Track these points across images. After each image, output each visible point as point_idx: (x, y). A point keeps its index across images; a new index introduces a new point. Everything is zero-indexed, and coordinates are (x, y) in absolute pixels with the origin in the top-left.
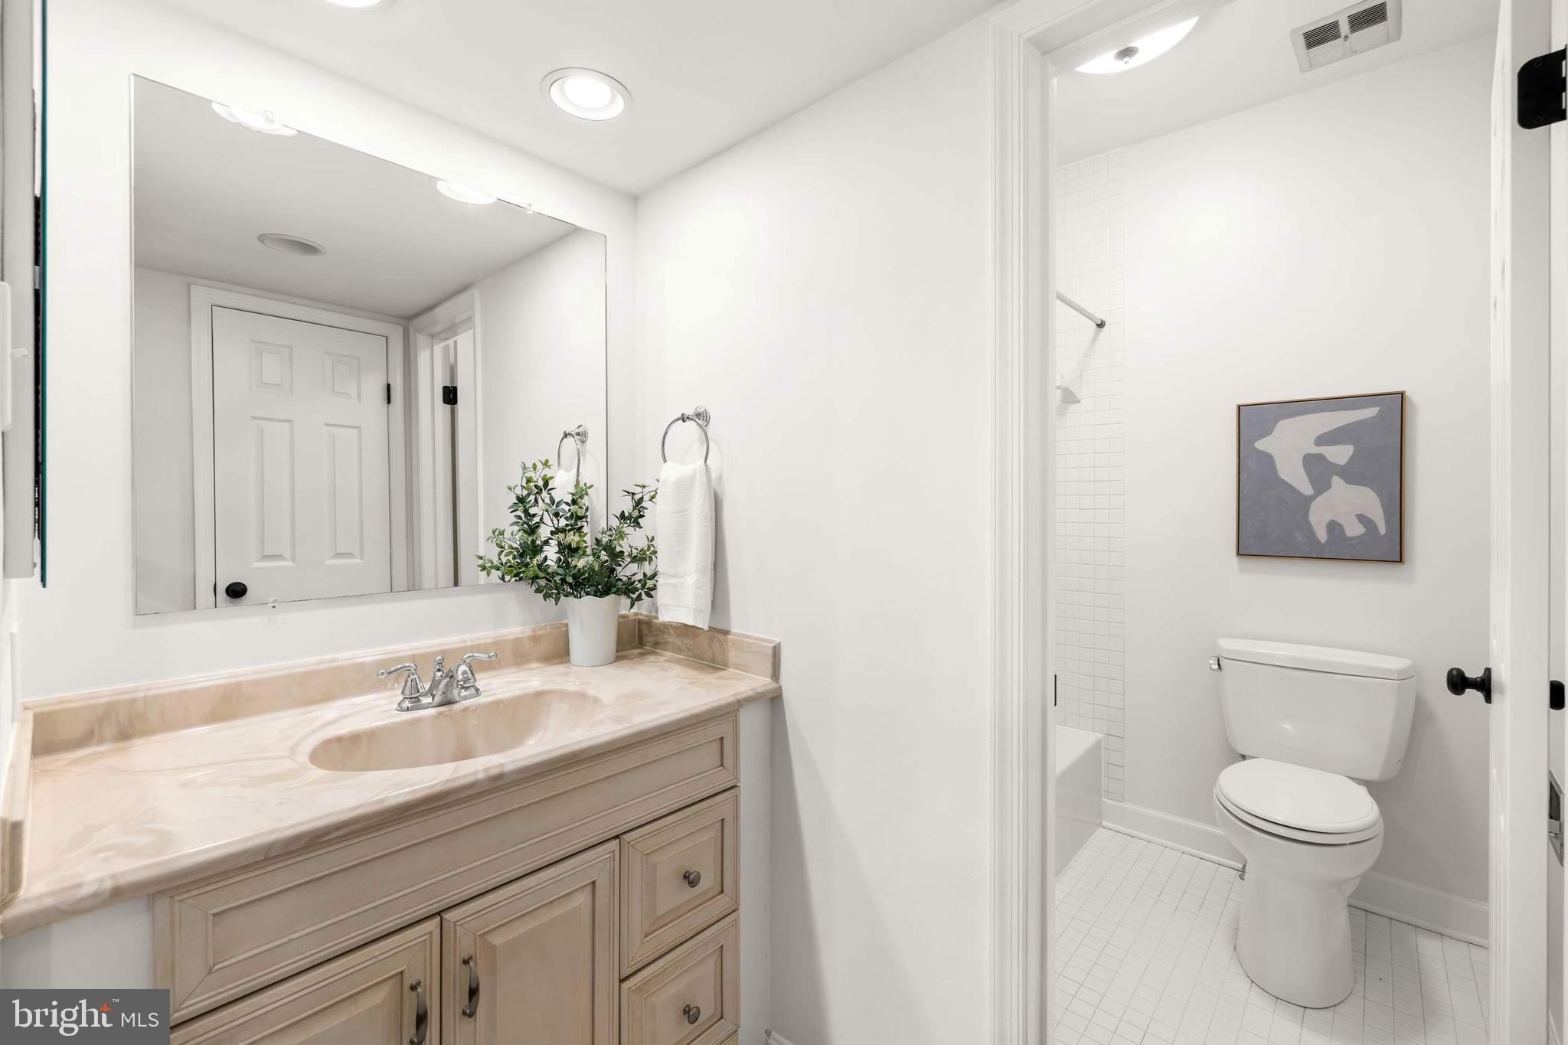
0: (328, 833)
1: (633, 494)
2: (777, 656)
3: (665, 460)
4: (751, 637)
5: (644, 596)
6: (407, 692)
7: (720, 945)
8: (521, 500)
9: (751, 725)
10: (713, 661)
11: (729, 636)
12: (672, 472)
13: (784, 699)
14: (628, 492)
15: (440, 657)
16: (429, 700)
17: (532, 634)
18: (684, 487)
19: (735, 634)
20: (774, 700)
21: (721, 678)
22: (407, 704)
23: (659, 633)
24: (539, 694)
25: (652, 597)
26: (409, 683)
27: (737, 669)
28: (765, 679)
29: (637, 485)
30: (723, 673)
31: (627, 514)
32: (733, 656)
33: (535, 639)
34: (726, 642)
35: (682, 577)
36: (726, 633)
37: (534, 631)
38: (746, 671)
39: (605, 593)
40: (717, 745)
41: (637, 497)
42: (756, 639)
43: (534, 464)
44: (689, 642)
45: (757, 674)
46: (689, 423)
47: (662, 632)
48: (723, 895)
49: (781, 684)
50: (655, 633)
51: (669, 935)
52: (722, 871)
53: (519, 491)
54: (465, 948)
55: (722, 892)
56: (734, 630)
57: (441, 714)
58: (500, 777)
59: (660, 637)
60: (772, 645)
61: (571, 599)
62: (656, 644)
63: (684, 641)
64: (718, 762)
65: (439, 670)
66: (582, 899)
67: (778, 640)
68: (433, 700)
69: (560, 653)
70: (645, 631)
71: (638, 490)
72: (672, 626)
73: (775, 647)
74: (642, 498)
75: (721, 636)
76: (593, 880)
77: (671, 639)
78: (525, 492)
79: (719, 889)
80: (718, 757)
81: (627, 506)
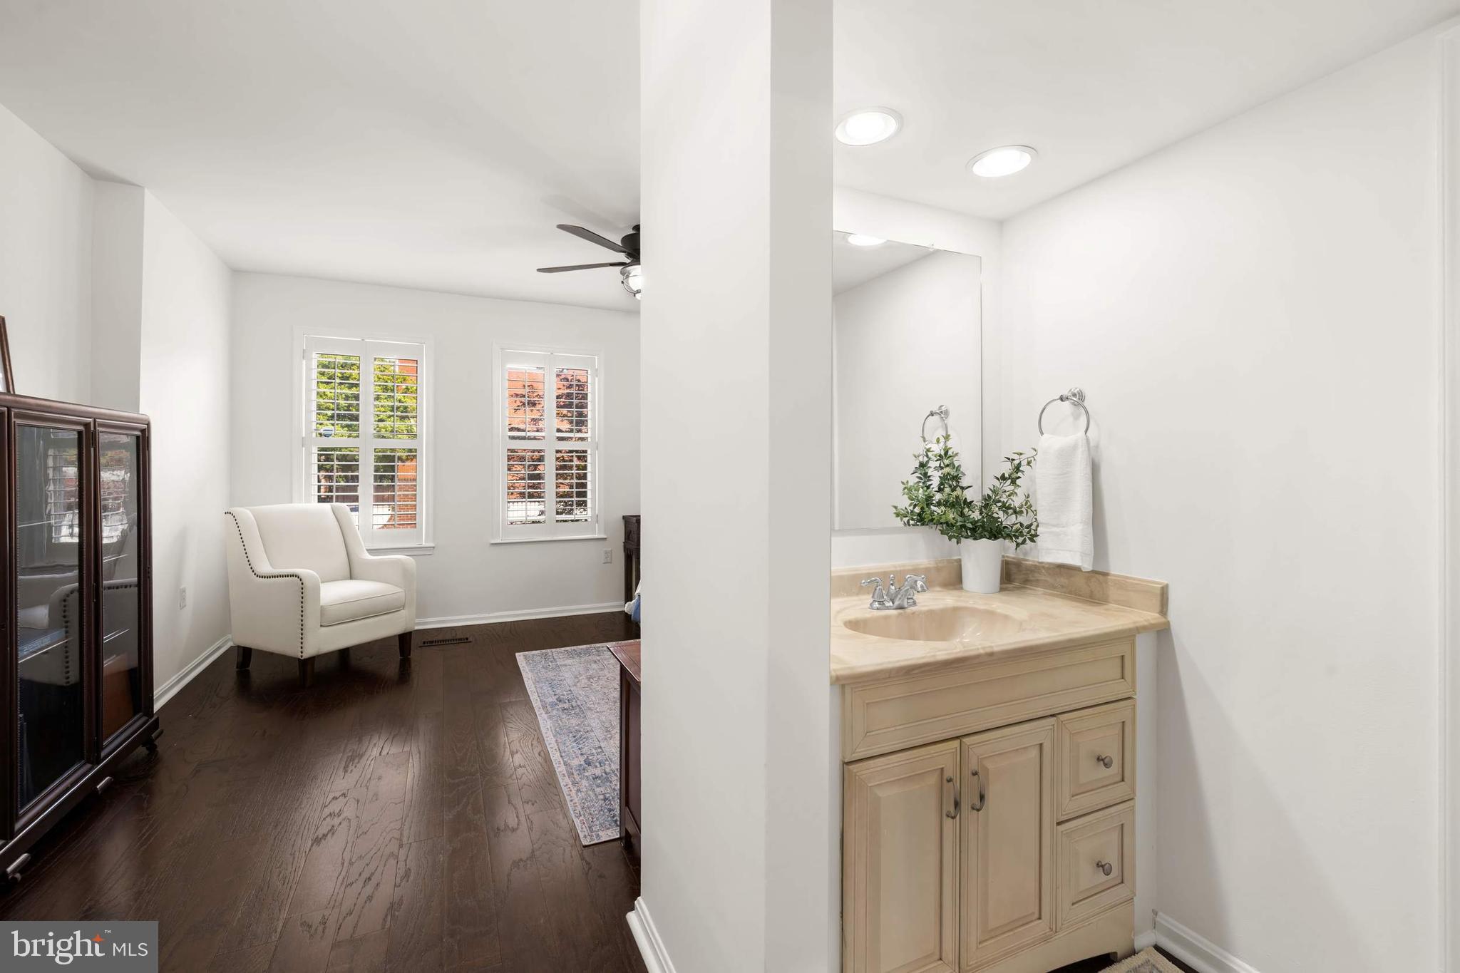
0: (913, 670)
1: (1013, 460)
2: (1165, 595)
3: (1042, 433)
4: (1134, 579)
5: (1028, 541)
6: (876, 596)
7: (1121, 823)
8: (922, 465)
9: (1144, 649)
10: (1091, 597)
11: (1109, 577)
12: (1051, 443)
13: (1173, 632)
14: (1009, 459)
15: (892, 576)
16: (891, 604)
17: (936, 566)
18: (1066, 455)
19: (1114, 575)
20: (1163, 633)
21: (1107, 610)
22: (876, 605)
23: (1029, 572)
24: (955, 609)
25: (1035, 542)
26: (877, 591)
27: (1118, 604)
28: (1152, 614)
29: (1015, 453)
30: (1106, 607)
31: (1007, 475)
32: (1113, 593)
33: (938, 569)
34: (1106, 583)
35: (1063, 527)
36: (1105, 574)
37: (937, 564)
38: (1130, 607)
39: (996, 538)
40: (1118, 662)
41: (1016, 462)
42: (1139, 580)
43: (938, 438)
44: (1063, 580)
45: (1143, 610)
46: (1067, 403)
47: (1032, 571)
48: (1123, 783)
49: (1169, 619)
50: (1024, 572)
51: (1086, 802)
52: (1123, 764)
53: (921, 459)
54: (974, 765)
55: (1123, 780)
56: (1112, 572)
57: (900, 614)
58: (991, 654)
59: (1030, 576)
60: (1161, 586)
61: (970, 541)
62: (1026, 581)
63: (1058, 580)
64: (1119, 675)
65: (892, 584)
66: (1034, 753)
67: (1166, 582)
68: (893, 603)
69: (955, 580)
70: (1014, 570)
71: (1016, 457)
72: (1043, 567)
73: (1163, 588)
74: (1020, 464)
75: (1101, 578)
76: (1041, 742)
77: (1043, 578)
78: (926, 459)
79: (1119, 778)
80: (1119, 670)
81: (1007, 469)
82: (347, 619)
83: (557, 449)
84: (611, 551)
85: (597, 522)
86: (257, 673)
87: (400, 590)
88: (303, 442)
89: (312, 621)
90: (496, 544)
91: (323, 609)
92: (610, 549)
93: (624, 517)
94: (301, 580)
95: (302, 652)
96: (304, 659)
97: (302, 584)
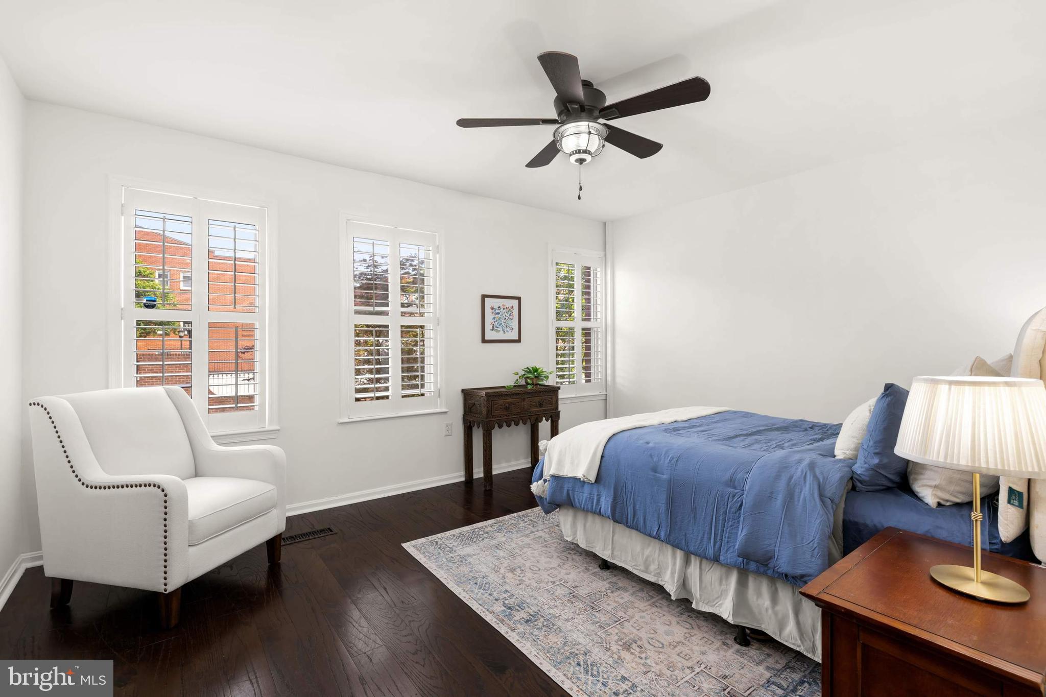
82: (217, 532)
83: (403, 324)
84: (452, 423)
85: (439, 396)
86: (80, 609)
87: (271, 487)
88: (122, 314)
89: (177, 541)
90: (342, 423)
91: (192, 525)
92: (451, 422)
93: (464, 391)
94: (163, 490)
95: (165, 585)
96: (169, 593)
97: (166, 495)
